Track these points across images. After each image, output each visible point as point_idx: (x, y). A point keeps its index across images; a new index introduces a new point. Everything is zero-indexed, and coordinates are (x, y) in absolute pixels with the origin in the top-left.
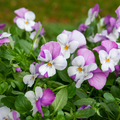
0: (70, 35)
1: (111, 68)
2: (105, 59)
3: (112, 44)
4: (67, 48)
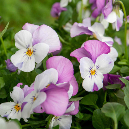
0: (36, 32)
1: (97, 84)
2: (90, 70)
3: (102, 46)
4: (30, 53)
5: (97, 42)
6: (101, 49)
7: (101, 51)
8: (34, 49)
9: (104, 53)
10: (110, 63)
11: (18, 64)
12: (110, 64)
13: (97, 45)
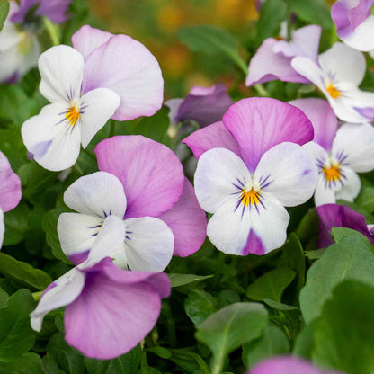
0: (95, 56)
2: (238, 190)
5: (275, 106)
6: (282, 128)
7: (282, 133)
8: (83, 106)
9: (292, 141)
10: (306, 172)
11: (38, 145)
12: (306, 176)
13: (273, 114)
